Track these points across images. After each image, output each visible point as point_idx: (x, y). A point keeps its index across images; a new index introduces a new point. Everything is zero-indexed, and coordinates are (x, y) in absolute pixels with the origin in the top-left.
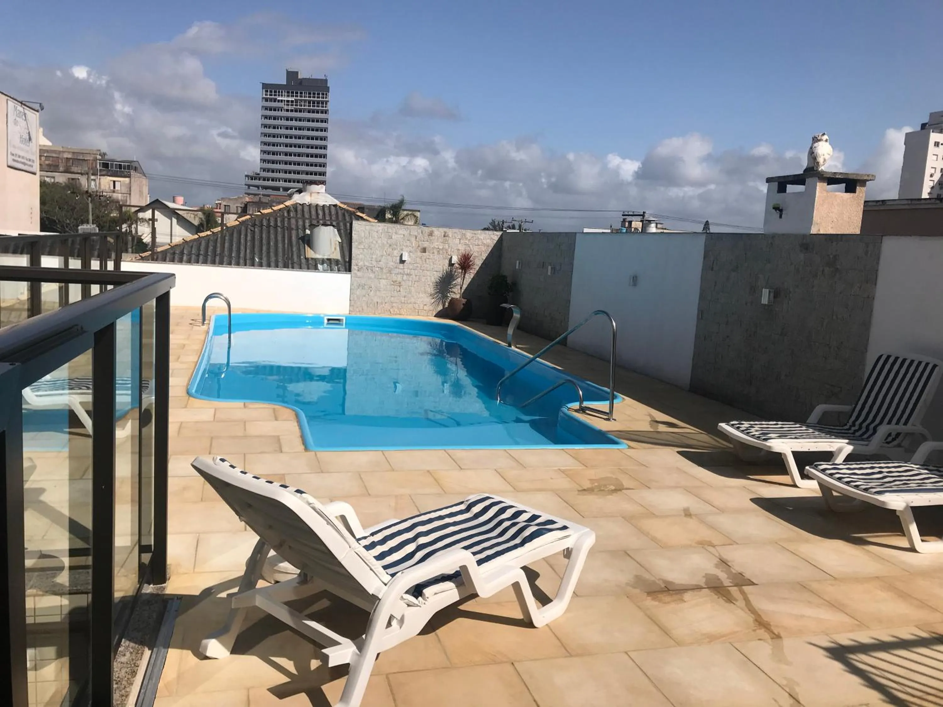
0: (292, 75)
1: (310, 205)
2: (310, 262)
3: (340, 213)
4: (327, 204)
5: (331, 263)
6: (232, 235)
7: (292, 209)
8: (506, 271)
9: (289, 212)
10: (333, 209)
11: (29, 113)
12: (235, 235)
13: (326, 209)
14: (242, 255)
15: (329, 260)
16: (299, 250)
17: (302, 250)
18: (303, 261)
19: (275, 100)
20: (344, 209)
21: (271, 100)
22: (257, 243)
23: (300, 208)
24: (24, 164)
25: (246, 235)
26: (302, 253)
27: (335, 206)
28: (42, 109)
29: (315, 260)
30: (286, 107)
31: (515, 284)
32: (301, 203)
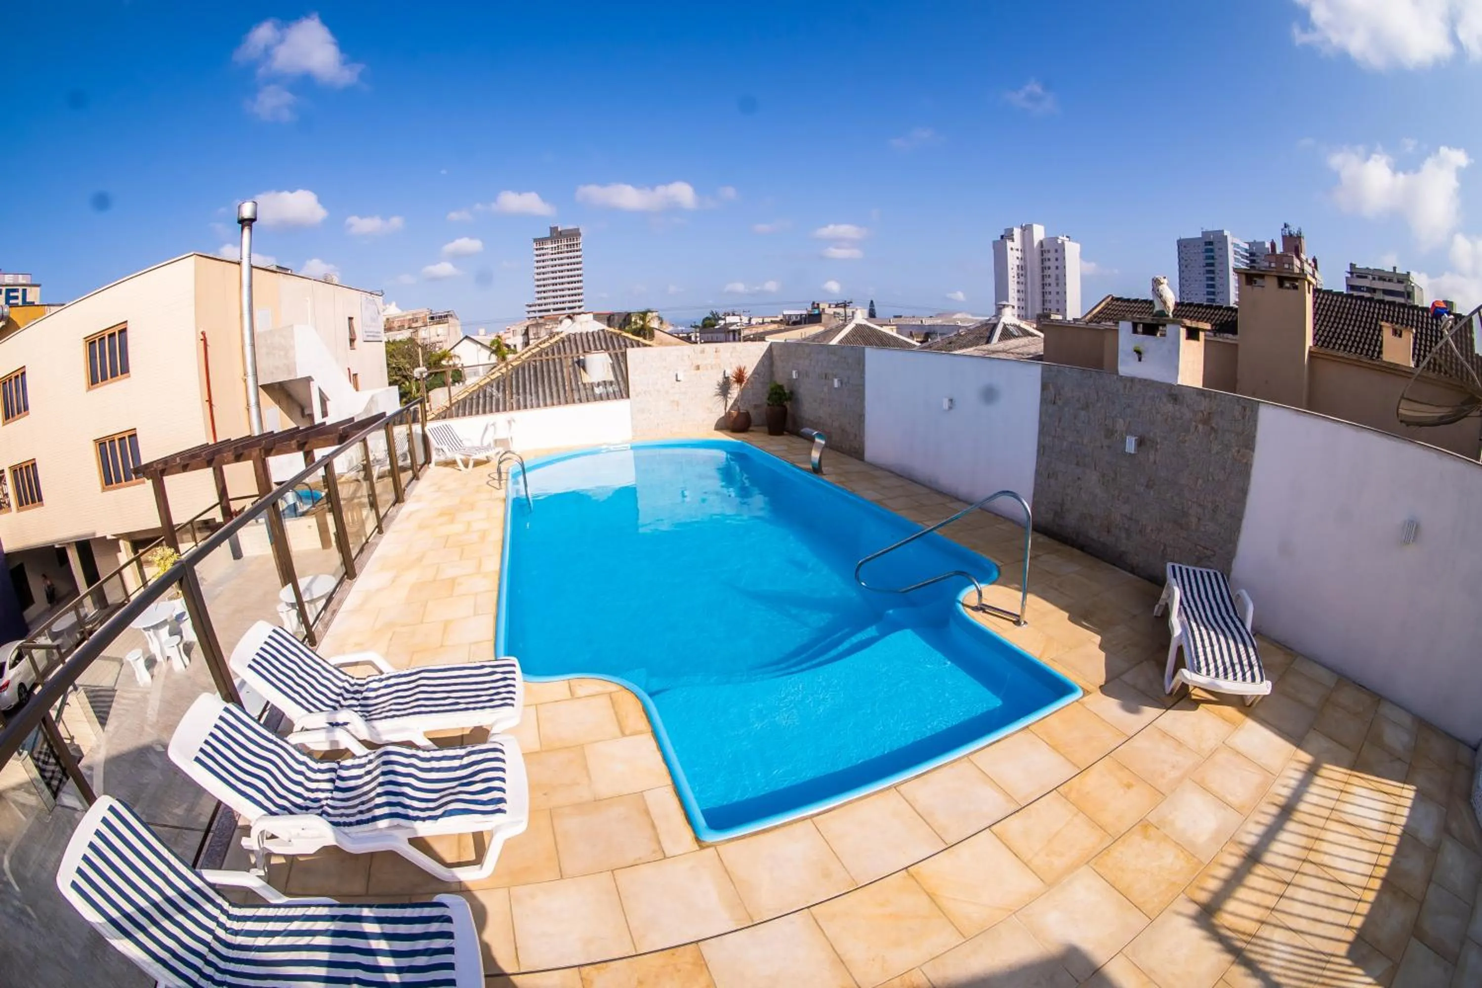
0: (554, 230)
1: (581, 334)
2: (587, 386)
3: (608, 336)
4: (596, 330)
5: (605, 384)
6: (517, 373)
7: (566, 339)
8: (780, 379)
9: (563, 342)
10: (601, 334)
11: (377, 298)
12: (520, 372)
13: (595, 334)
14: (528, 391)
15: (605, 382)
16: (576, 376)
17: (579, 375)
18: (581, 387)
19: (543, 249)
20: (611, 332)
21: (540, 249)
22: (539, 375)
23: (572, 337)
24: (373, 336)
25: (529, 370)
26: (579, 379)
27: (603, 330)
28: (383, 294)
29: (592, 384)
30: (551, 252)
31: (792, 393)
32: (574, 333)
